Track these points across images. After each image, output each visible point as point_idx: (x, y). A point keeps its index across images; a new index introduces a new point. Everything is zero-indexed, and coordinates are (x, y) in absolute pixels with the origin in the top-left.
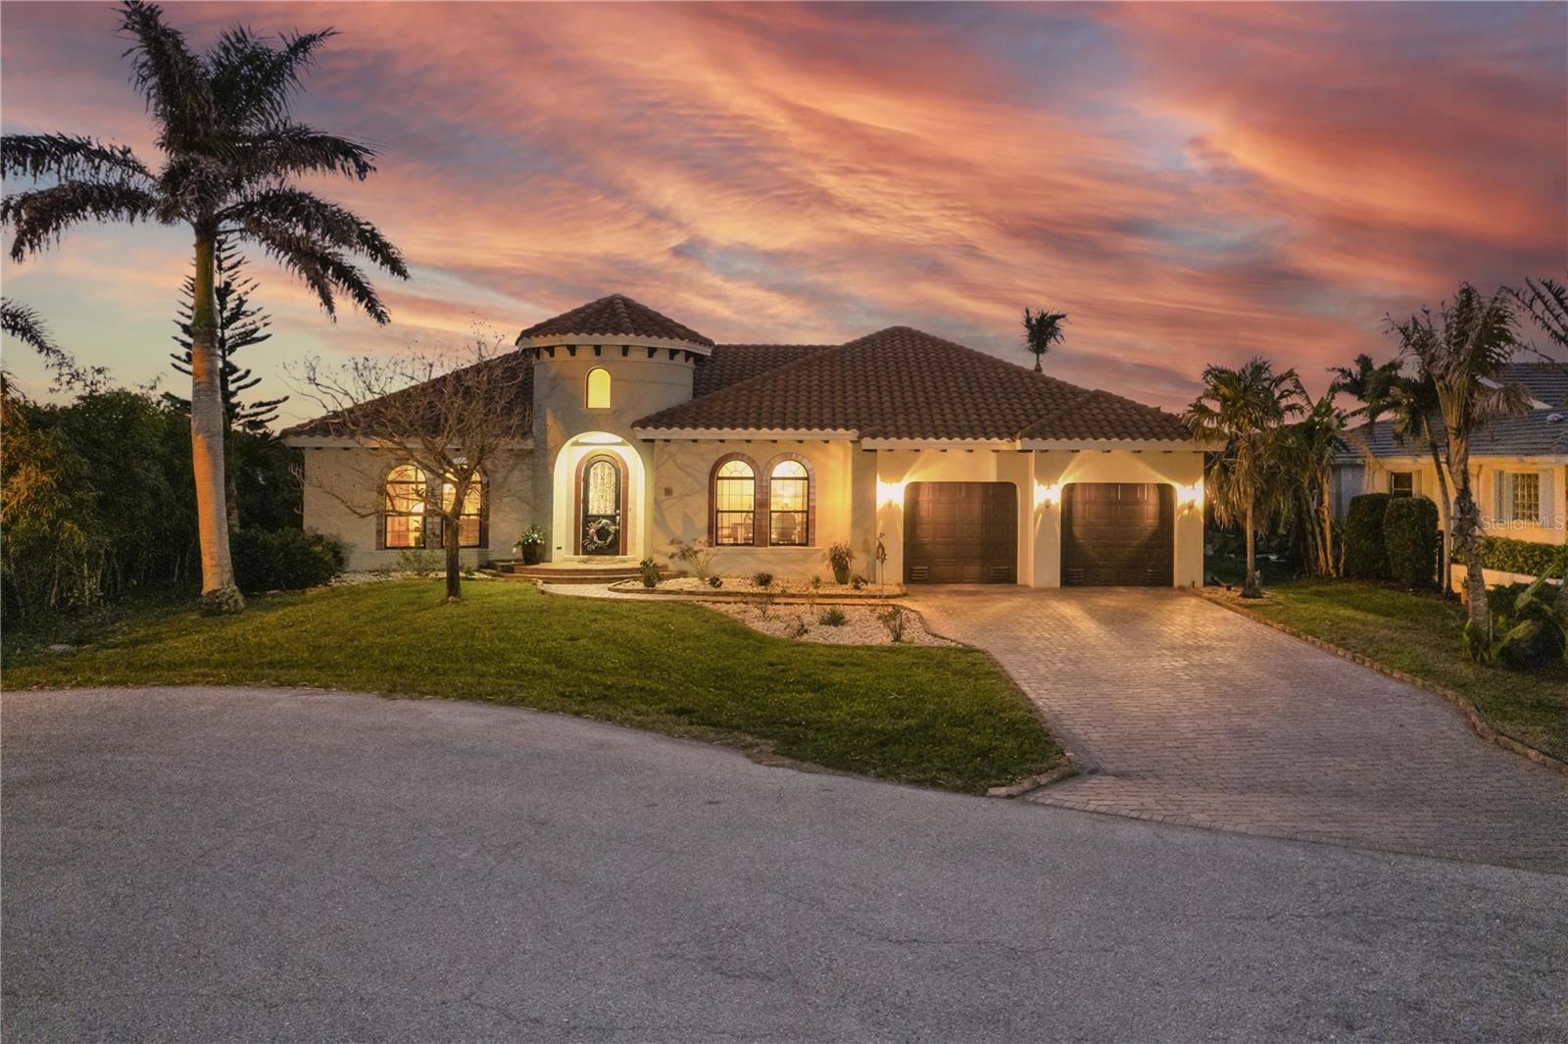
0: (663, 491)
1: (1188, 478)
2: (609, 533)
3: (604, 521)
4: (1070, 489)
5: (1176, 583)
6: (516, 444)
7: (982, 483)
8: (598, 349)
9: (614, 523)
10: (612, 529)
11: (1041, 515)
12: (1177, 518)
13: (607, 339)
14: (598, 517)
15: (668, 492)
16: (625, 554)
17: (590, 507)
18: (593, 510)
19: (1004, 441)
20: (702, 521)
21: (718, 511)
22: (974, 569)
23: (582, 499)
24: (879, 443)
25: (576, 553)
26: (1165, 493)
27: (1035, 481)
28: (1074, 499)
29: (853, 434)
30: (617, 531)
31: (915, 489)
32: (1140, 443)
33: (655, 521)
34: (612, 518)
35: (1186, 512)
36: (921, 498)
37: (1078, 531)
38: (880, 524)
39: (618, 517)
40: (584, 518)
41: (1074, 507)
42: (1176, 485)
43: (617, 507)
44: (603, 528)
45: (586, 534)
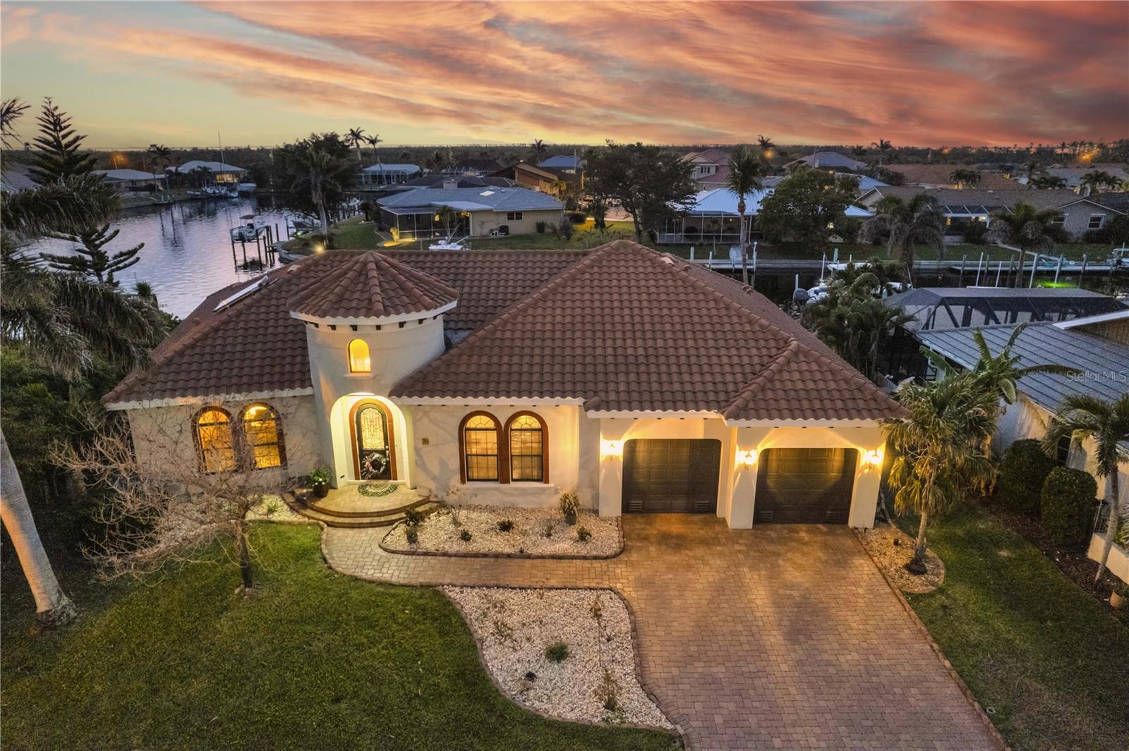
0: (421, 441)
1: (872, 445)
2: (381, 465)
3: (377, 455)
4: (766, 454)
5: (851, 524)
6: (298, 392)
7: (691, 440)
8: (355, 328)
9: (385, 456)
10: (383, 461)
11: (740, 475)
12: (858, 476)
13: (361, 321)
14: (371, 452)
15: (425, 441)
16: (395, 479)
17: (364, 443)
18: (368, 444)
19: (713, 411)
20: (455, 463)
21: (467, 455)
22: (681, 502)
23: (357, 437)
24: (603, 414)
25: (357, 478)
26: (850, 457)
27: (737, 448)
28: (770, 457)
29: (580, 401)
30: (388, 462)
31: (632, 446)
32: (834, 422)
33: (417, 464)
34: (383, 452)
35: (866, 471)
36: (637, 449)
37: (771, 482)
38: (603, 472)
39: (387, 452)
40: (360, 454)
41: (769, 463)
42: (861, 450)
43: (386, 444)
44: (375, 460)
45: (363, 465)
